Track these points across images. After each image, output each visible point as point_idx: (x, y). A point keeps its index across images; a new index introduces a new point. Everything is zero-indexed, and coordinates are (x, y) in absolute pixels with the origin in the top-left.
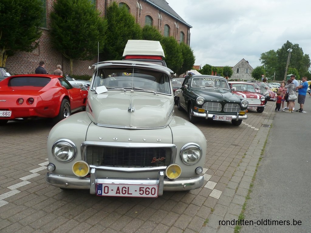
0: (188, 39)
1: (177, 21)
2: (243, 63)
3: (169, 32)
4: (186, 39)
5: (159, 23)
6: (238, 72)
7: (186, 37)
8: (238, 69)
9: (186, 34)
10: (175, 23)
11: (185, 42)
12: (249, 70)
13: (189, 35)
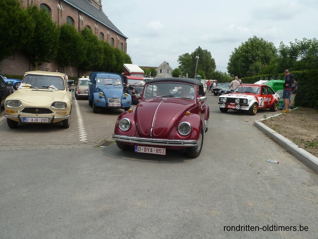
0: (126, 48)
1: (119, 35)
2: (164, 64)
3: (113, 43)
4: (124, 47)
5: (107, 37)
6: (161, 72)
7: (124, 46)
8: (161, 70)
9: (124, 44)
10: (117, 37)
11: (124, 50)
12: (169, 71)
13: (126, 44)
